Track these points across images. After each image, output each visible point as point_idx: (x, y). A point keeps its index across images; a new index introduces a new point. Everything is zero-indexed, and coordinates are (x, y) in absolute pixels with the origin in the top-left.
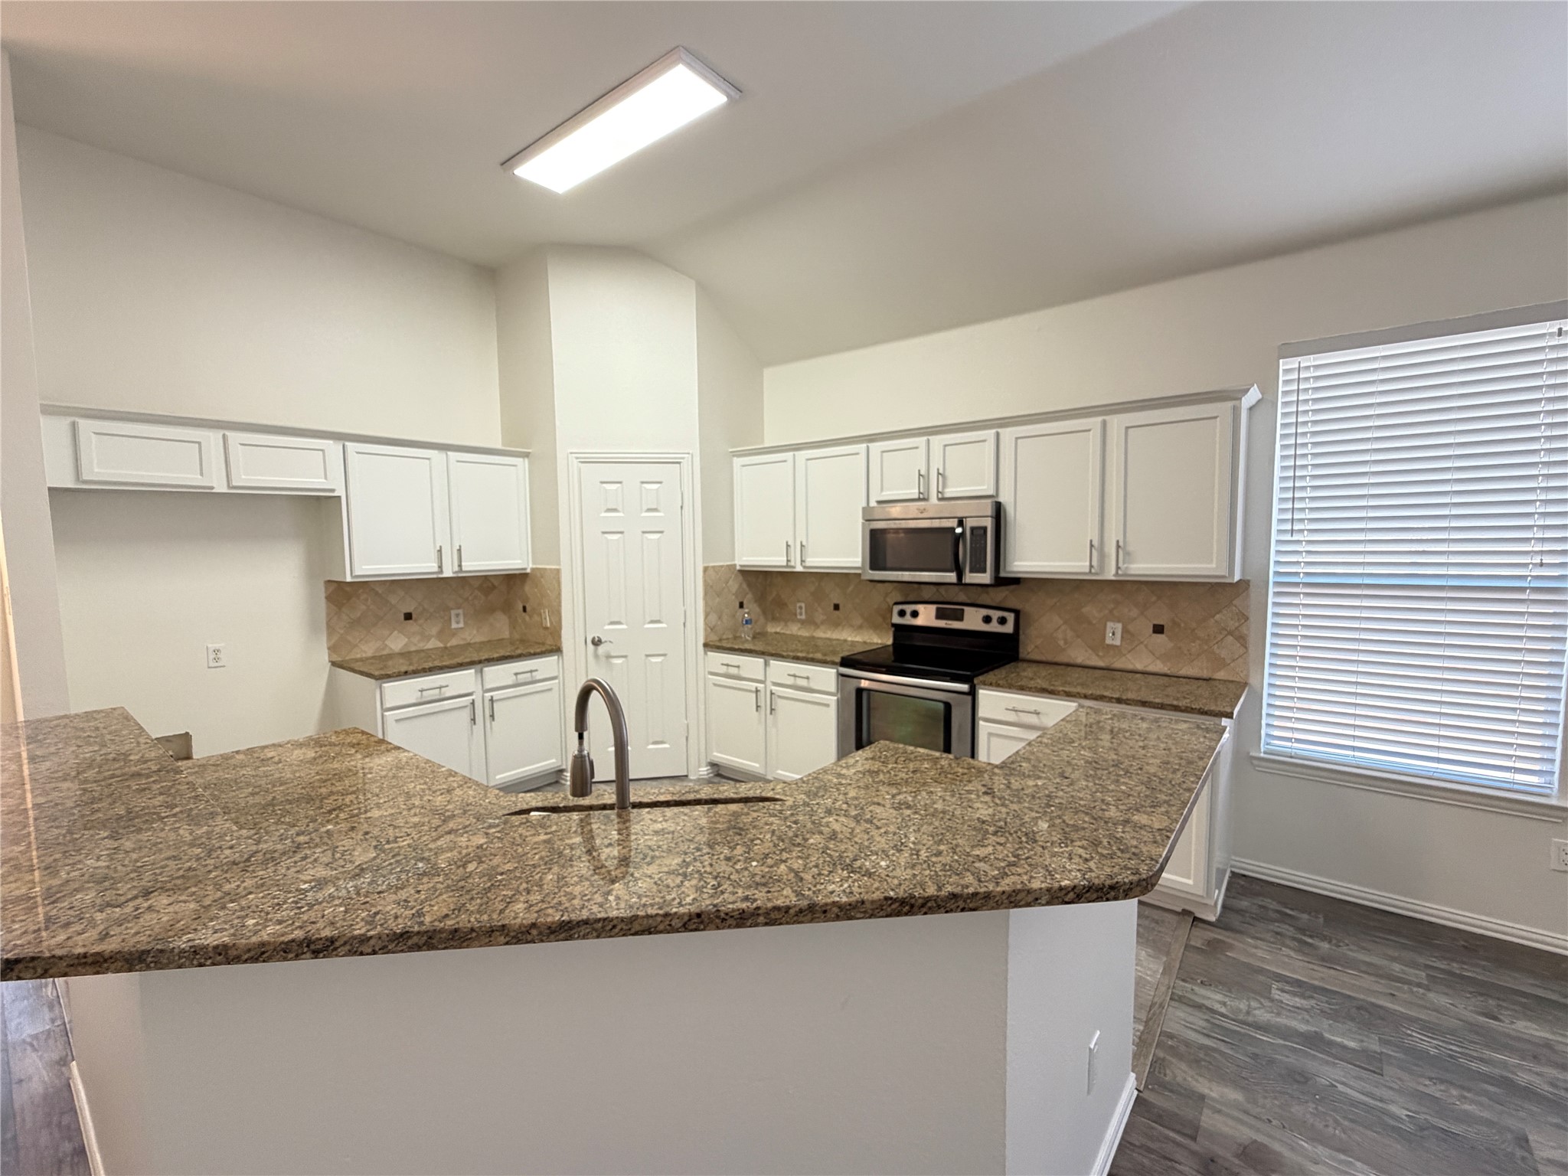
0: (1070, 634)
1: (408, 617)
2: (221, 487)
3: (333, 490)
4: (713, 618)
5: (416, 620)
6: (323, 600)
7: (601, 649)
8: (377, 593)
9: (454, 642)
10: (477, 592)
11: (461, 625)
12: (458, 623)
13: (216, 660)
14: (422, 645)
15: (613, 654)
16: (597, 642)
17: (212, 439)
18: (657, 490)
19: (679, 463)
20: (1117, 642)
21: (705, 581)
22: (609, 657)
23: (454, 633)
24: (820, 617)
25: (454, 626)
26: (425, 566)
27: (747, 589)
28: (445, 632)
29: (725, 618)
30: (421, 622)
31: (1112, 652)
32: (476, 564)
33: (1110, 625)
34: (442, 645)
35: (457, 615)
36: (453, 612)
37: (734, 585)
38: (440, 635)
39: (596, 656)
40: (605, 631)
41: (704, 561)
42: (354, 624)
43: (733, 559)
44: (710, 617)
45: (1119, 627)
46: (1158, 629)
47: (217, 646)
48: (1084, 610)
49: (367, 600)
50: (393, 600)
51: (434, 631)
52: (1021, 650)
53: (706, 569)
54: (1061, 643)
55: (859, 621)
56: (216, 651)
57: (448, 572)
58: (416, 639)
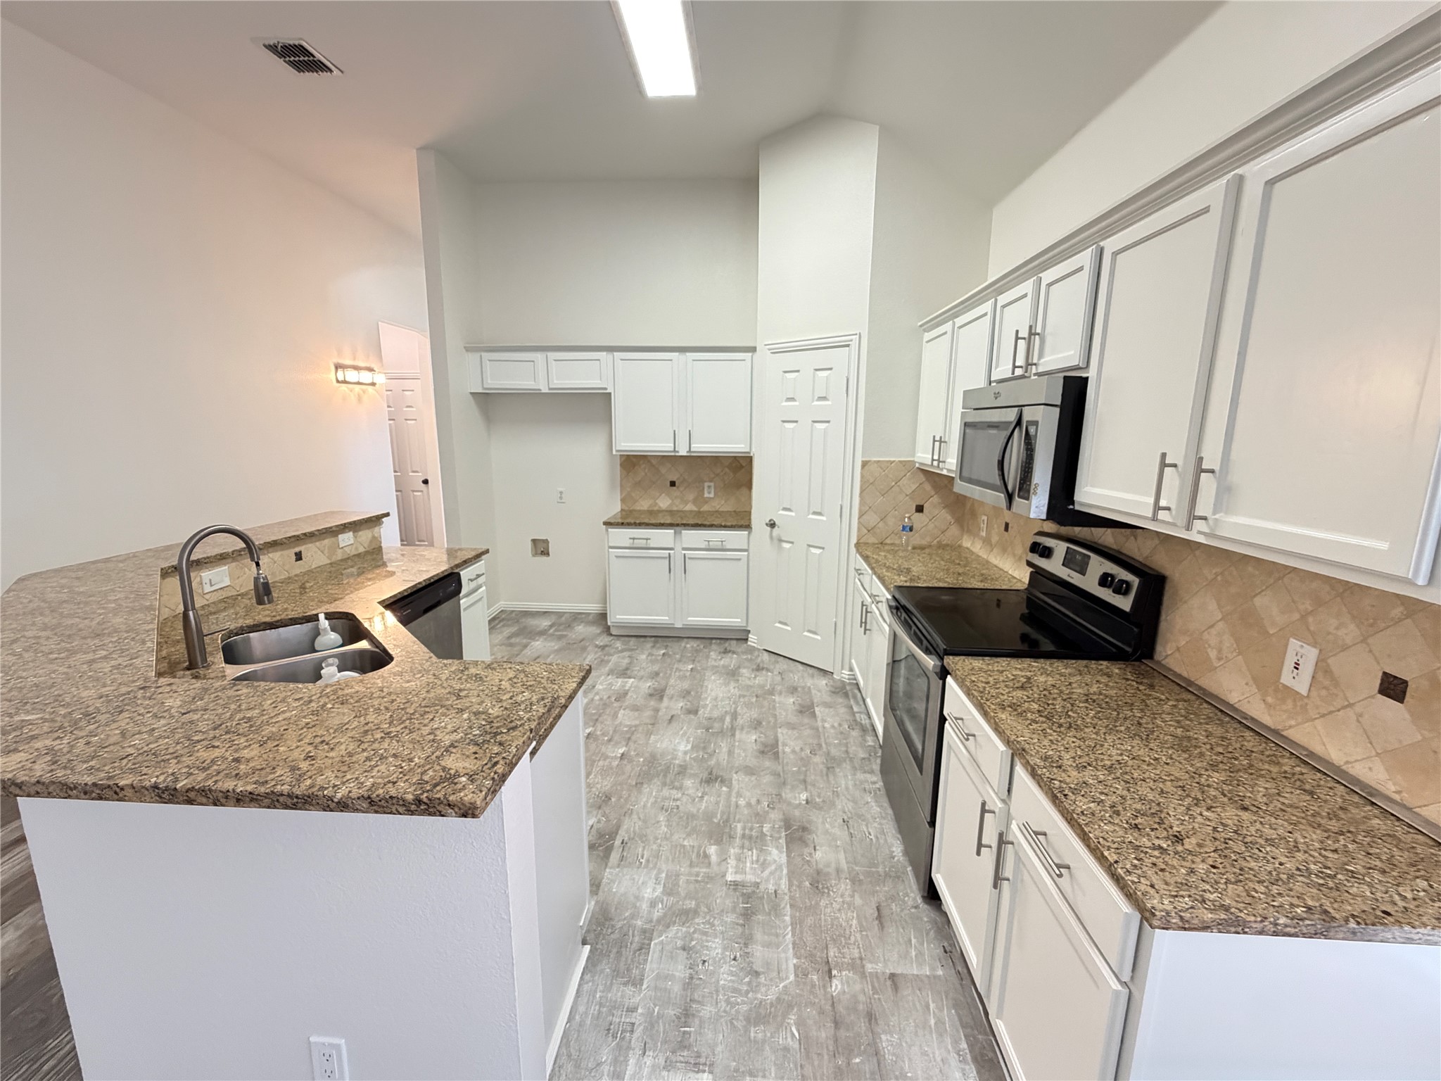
1: (673, 484)
2: (545, 389)
3: (606, 389)
4: (872, 519)
5: (678, 487)
6: (619, 467)
7: (774, 532)
8: (653, 466)
9: (705, 508)
10: (727, 470)
11: (712, 495)
12: (709, 493)
14: (681, 507)
15: (783, 539)
16: (772, 525)
17: (539, 357)
18: (827, 377)
19: (848, 346)
20: (1302, 685)
21: (862, 476)
22: (781, 541)
23: (706, 501)
24: (995, 539)
25: (706, 495)
26: (664, 446)
27: (933, 493)
28: (699, 499)
29: (891, 521)
30: (681, 489)
31: (1289, 704)
32: (704, 446)
33: (1294, 644)
34: (695, 509)
35: (709, 487)
36: (706, 484)
37: (910, 485)
38: (695, 502)
39: (771, 537)
40: (779, 516)
41: (863, 454)
42: (638, 484)
43: (914, 456)
44: (864, 517)
45: (1311, 654)
46: (1393, 688)
47: (561, 489)
49: (645, 468)
50: (663, 470)
51: (691, 497)
53: (864, 464)
56: (561, 493)
57: (683, 452)
58: (677, 502)
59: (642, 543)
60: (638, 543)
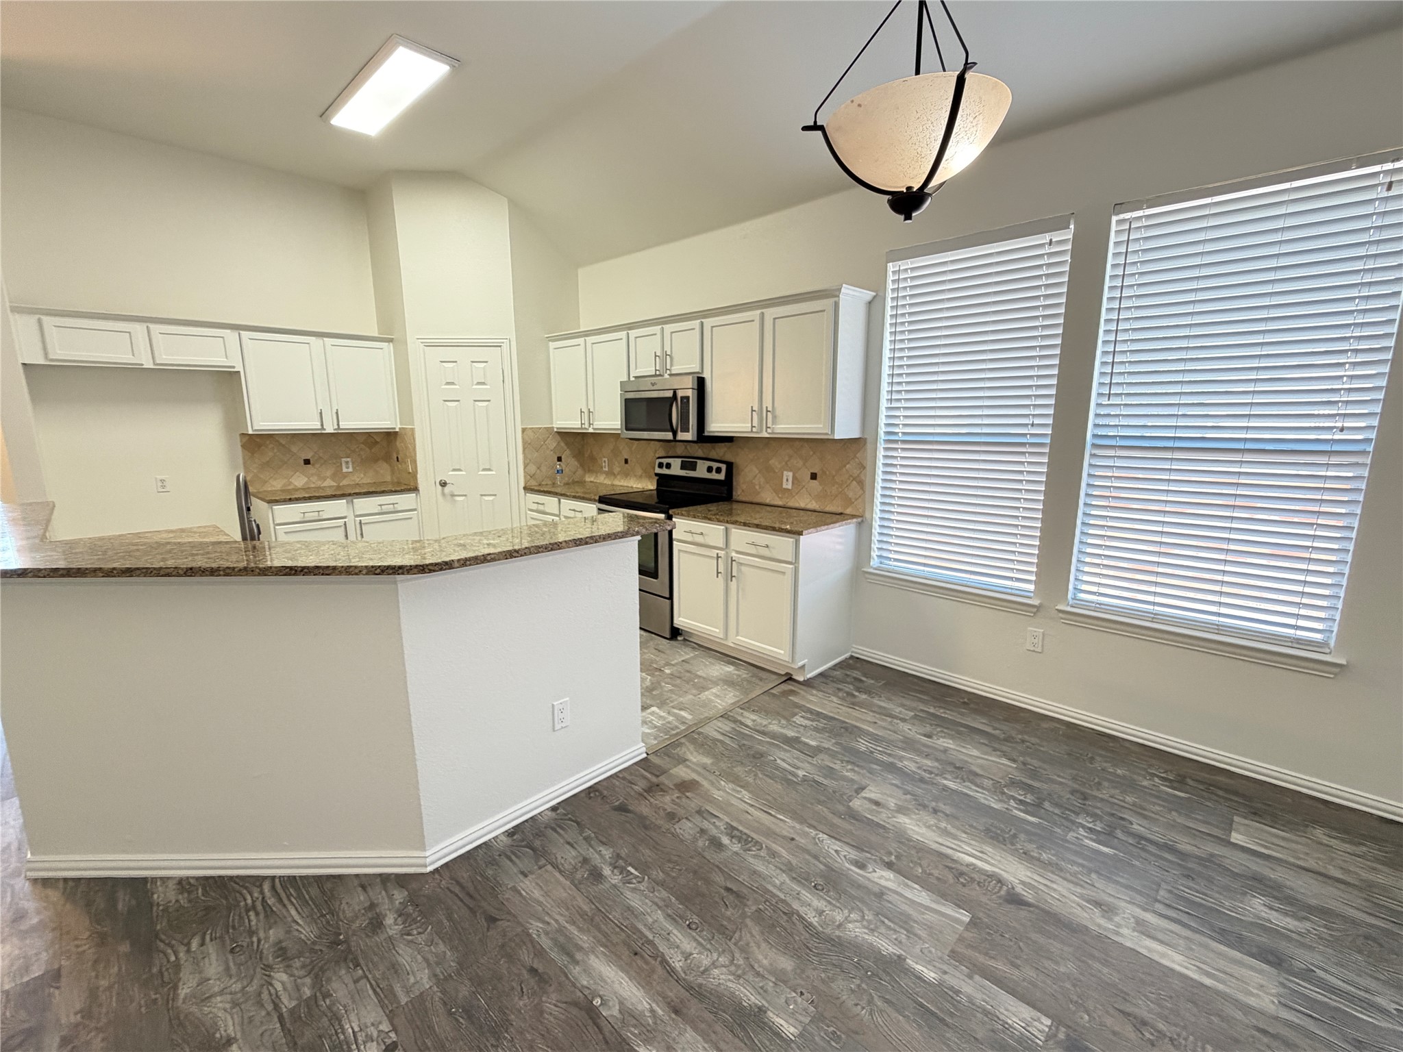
0: (762, 480)
1: (307, 462)
2: (149, 364)
3: (234, 367)
4: (532, 468)
5: (313, 465)
6: (240, 447)
7: (447, 489)
8: (281, 444)
9: (345, 482)
10: (362, 446)
11: (350, 470)
12: (348, 468)
13: (163, 487)
14: (319, 483)
15: (456, 494)
16: (443, 484)
17: (139, 329)
18: (484, 368)
19: (500, 346)
20: (789, 487)
21: (523, 439)
22: (453, 495)
23: (345, 476)
24: (616, 470)
25: (345, 470)
26: (312, 425)
27: (565, 447)
28: (338, 474)
29: (544, 469)
30: (317, 466)
31: (787, 495)
32: (353, 422)
33: (785, 473)
34: (335, 484)
35: (347, 463)
36: (343, 460)
37: (552, 443)
38: (333, 477)
39: (443, 494)
40: (449, 476)
41: (522, 423)
42: (266, 465)
43: (552, 424)
44: (528, 467)
45: (790, 474)
46: (814, 476)
47: (163, 477)
48: (771, 462)
49: (273, 448)
50: (294, 449)
51: (329, 473)
52: (734, 493)
53: (524, 430)
54: (757, 487)
55: (639, 472)
56: (162, 481)
57: (330, 429)
58: (314, 479)
59: (315, 516)
60: (309, 516)
